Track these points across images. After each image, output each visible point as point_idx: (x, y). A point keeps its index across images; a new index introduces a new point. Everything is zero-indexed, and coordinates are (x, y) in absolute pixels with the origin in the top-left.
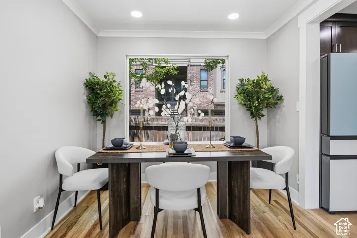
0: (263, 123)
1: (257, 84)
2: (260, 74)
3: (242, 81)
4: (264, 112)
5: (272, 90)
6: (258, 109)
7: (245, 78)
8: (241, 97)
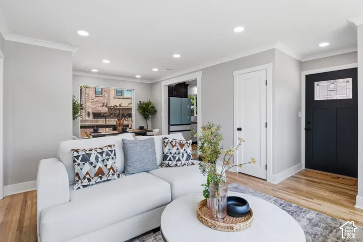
0: (149, 122)
1: (147, 104)
2: (148, 101)
3: (140, 102)
4: (150, 116)
5: (153, 107)
6: (148, 115)
7: (142, 101)
8: (140, 111)
